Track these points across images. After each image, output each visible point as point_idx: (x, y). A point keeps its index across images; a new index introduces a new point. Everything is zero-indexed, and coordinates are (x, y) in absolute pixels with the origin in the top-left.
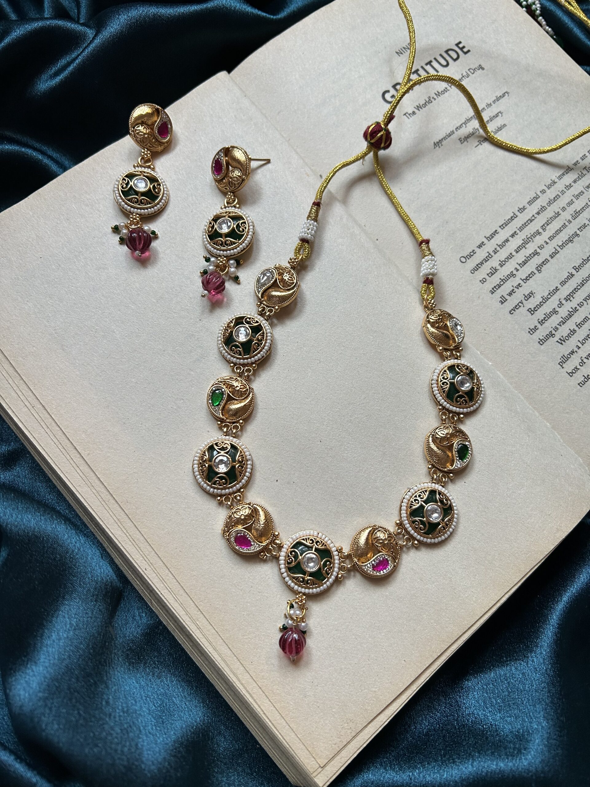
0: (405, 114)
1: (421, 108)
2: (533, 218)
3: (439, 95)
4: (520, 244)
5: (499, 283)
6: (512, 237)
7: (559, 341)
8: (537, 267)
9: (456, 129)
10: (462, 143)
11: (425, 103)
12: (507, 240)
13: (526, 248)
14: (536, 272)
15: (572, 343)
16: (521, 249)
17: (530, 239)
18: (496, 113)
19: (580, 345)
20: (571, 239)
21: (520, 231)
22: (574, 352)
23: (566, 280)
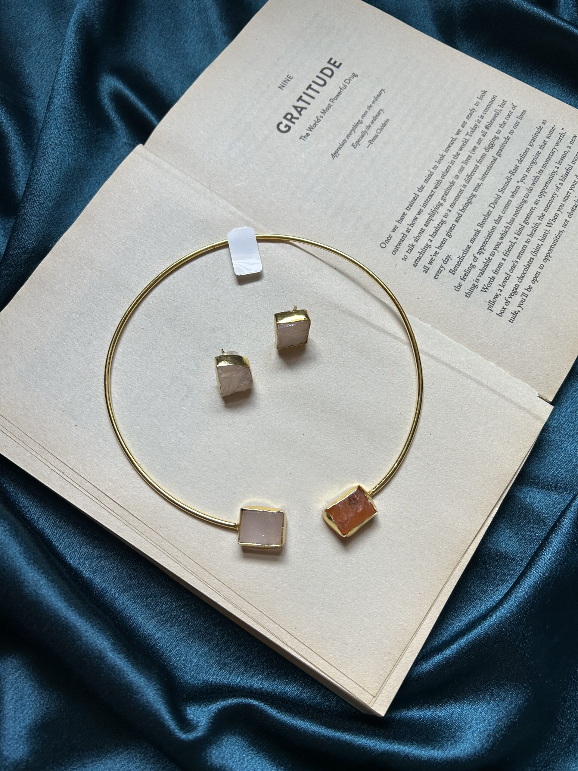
0: (301, 138)
1: (313, 129)
2: (433, 193)
3: (325, 113)
4: (428, 219)
5: (418, 257)
6: (419, 215)
7: (483, 290)
8: (447, 234)
9: (347, 137)
10: (355, 148)
11: (315, 123)
12: (416, 219)
13: (433, 220)
14: (447, 237)
15: (494, 288)
16: (429, 222)
17: (434, 212)
18: (378, 111)
19: (501, 288)
20: (470, 201)
21: (425, 208)
22: (498, 296)
23: (475, 237)
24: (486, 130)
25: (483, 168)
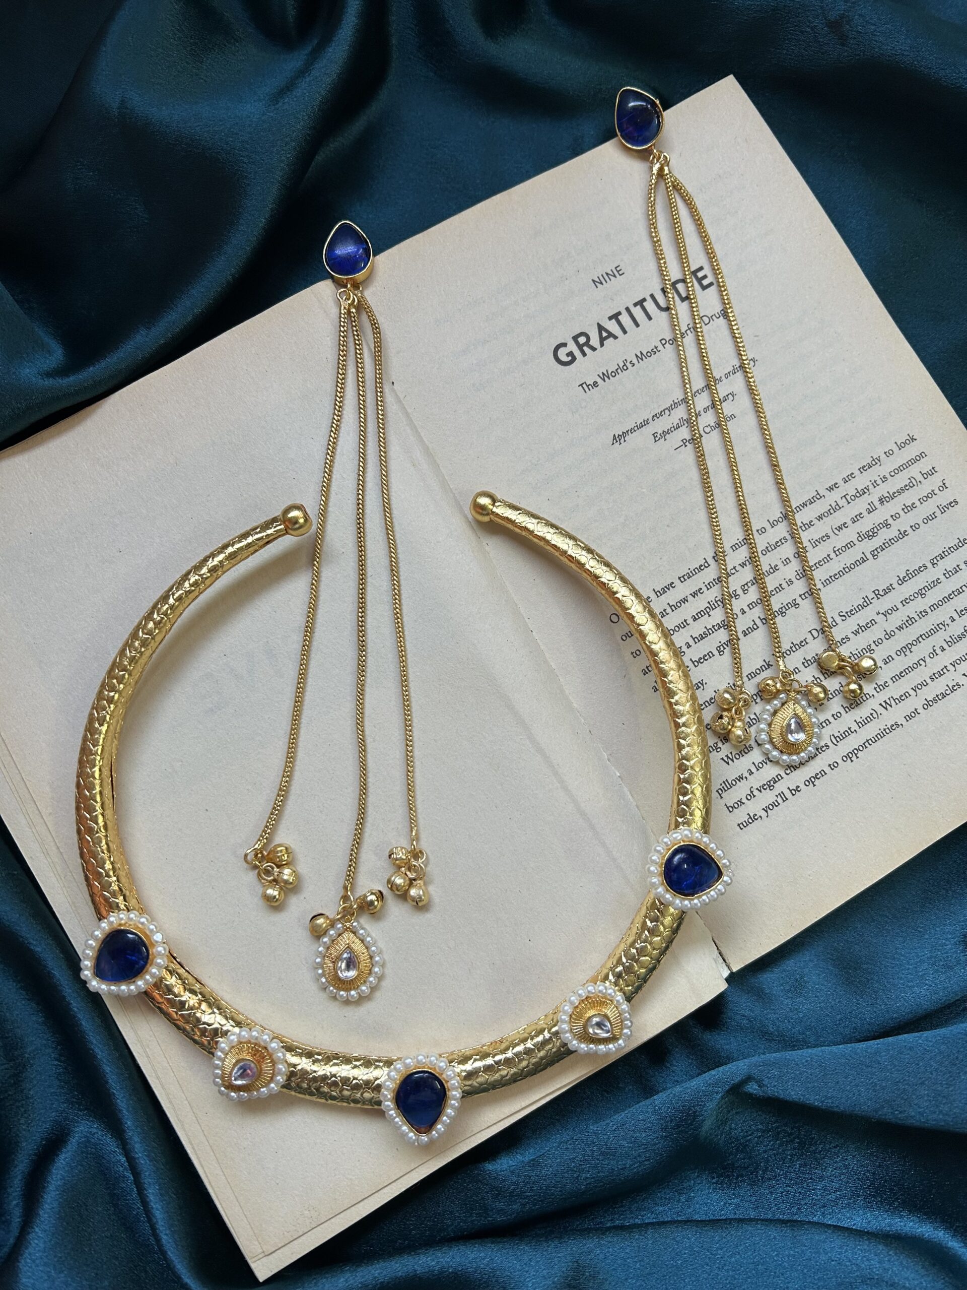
0: (581, 385)
1: (609, 378)
2: (733, 571)
3: (642, 359)
4: (703, 609)
6: (694, 597)
7: (725, 759)
8: (719, 647)
9: (653, 417)
10: (656, 441)
11: (617, 370)
12: (685, 600)
13: (709, 616)
14: (716, 652)
15: (742, 766)
16: (702, 616)
17: (719, 602)
18: (725, 394)
19: (754, 770)
20: (784, 610)
21: (708, 589)
22: (742, 779)
23: (758, 672)
24: (877, 503)
25: (835, 566)
